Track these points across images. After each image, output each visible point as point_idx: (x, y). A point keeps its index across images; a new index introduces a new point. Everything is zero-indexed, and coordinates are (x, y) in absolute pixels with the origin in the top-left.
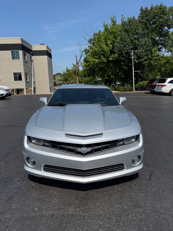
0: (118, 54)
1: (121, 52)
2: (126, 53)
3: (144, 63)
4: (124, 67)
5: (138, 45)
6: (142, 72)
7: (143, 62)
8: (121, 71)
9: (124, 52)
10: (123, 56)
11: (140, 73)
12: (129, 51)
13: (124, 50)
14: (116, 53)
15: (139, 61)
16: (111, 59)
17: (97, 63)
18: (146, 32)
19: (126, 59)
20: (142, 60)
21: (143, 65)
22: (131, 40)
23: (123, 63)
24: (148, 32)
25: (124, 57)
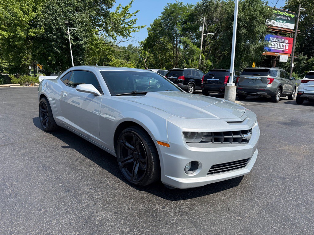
0: (45, 28)
1: (49, 27)
2: (57, 29)
3: (84, 46)
4: (55, 49)
5: (73, 21)
6: (82, 59)
7: (82, 45)
8: (51, 54)
9: (54, 27)
10: (52, 33)
11: (79, 60)
12: (62, 28)
13: (54, 24)
14: (42, 27)
15: (77, 43)
16: (33, 35)
17: (4, 37)
18: (81, 5)
19: (57, 37)
20: (81, 43)
21: (82, 49)
22: (64, 12)
23: (53, 43)
24: (85, 7)
25: (54, 34)
